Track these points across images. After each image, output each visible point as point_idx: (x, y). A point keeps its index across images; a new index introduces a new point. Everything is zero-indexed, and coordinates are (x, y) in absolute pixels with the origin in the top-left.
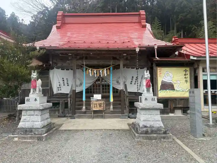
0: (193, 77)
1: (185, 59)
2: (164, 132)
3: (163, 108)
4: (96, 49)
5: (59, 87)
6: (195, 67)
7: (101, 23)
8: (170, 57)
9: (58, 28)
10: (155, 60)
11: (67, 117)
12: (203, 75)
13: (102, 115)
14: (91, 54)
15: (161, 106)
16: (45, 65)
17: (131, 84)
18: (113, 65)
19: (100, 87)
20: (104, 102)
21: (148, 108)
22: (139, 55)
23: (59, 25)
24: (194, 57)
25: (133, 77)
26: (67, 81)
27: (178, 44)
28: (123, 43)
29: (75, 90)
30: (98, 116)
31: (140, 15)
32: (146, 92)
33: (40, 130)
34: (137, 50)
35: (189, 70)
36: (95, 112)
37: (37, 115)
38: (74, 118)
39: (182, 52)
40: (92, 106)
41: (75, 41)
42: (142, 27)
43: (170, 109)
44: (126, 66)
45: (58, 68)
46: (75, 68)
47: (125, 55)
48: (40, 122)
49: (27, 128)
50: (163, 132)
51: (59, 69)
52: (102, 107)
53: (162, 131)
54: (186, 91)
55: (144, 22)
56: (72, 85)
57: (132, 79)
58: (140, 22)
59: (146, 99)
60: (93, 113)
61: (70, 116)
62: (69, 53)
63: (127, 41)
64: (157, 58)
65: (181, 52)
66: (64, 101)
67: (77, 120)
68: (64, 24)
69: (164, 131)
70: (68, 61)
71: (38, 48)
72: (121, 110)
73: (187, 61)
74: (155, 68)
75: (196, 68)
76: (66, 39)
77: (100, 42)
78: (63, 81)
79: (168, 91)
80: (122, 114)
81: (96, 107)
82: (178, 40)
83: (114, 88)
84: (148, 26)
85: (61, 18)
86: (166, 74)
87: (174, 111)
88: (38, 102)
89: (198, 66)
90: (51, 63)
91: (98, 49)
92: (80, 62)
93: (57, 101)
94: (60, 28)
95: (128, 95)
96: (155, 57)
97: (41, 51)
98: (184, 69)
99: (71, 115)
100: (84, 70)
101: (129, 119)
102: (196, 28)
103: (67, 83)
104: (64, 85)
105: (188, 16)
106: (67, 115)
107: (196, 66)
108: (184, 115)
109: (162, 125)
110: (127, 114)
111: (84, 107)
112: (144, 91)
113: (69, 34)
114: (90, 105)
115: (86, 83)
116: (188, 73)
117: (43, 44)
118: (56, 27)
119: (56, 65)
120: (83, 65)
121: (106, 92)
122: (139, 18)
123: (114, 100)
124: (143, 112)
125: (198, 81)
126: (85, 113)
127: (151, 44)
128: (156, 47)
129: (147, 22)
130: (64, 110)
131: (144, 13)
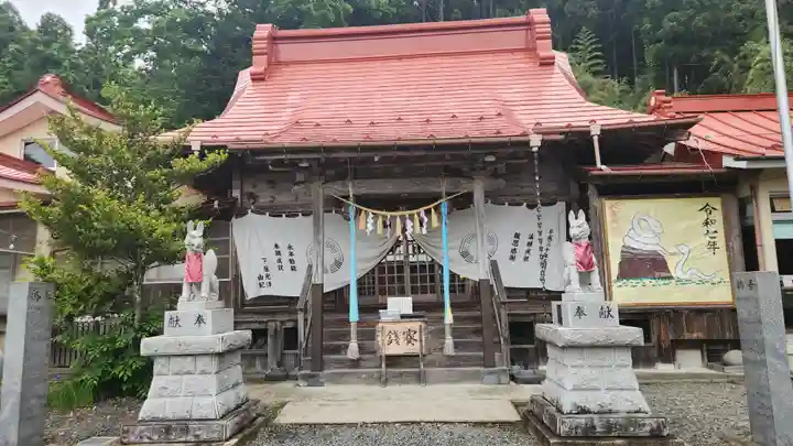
0: (736, 231)
1: (704, 168)
2: (652, 430)
3: (642, 344)
4: (392, 143)
5: (264, 274)
6: (741, 196)
7: (400, 58)
8: (646, 161)
9: (256, 78)
10: (595, 172)
11: (295, 378)
12: (775, 222)
13: (417, 370)
14: (376, 159)
15: (635, 334)
16: (216, 203)
17: (512, 258)
18: (448, 194)
19: (402, 272)
20: (423, 325)
21: (588, 342)
22: (541, 158)
23: (261, 69)
24: (738, 158)
25: (517, 236)
26: (291, 254)
27: (673, 118)
28: (481, 118)
29: (322, 285)
30: (401, 374)
31: (529, 24)
32: (578, 286)
33: (215, 425)
34: (535, 141)
35: (718, 207)
36: (393, 360)
37: (203, 373)
38: (322, 384)
39: (691, 143)
40: (379, 339)
41: (318, 121)
42: (542, 65)
43: (660, 346)
44: (494, 197)
45: (260, 211)
46: (321, 210)
47: (491, 159)
48: (214, 398)
49: (171, 417)
50: (648, 428)
51: (264, 214)
52: (417, 344)
53: (644, 425)
54: (715, 281)
55: (545, 49)
56: (310, 267)
57: (516, 242)
58: (530, 50)
59: (580, 312)
60: (383, 365)
61: (305, 377)
62: (301, 160)
63: (493, 112)
64: (604, 167)
65: (687, 143)
66: (282, 322)
67: (329, 388)
68: (275, 64)
69: (655, 426)
70: (296, 187)
71: (196, 147)
72: (482, 354)
73: (711, 173)
74: (595, 202)
75: (747, 197)
76: (286, 115)
77: (400, 119)
78: (278, 253)
79: (647, 281)
80: (485, 367)
81: (394, 342)
82: (669, 102)
83: (453, 276)
84: (562, 58)
85: (264, 46)
86: (635, 223)
87: (674, 354)
88: (208, 326)
89: (754, 189)
90: (236, 193)
91: (398, 143)
92: (335, 189)
93: (260, 322)
94: (263, 80)
95: (504, 298)
96: (595, 164)
97: (211, 157)
98: (700, 202)
99: (309, 372)
100: (352, 214)
101: (512, 383)
102: (726, 58)
103: (291, 261)
104: (281, 268)
105: (699, 21)
106: (296, 372)
107: (745, 192)
108: (711, 368)
109: (645, 406)
110: (505, 368)
111: (353, 345)
112: (569, 283)
113: (293, 98)
114: (372, 336)
115: (359, 260)
116: (718, 216)
117: (213, 134)
118: (252, 74)
119: (252, 201)
120: (347, 197)
121: (424, 291)
122: (527, 34)
123: (455, 318)
124: (571, 358)
125: (758, 243)
126: (355, 363)
127: (579, 121)
128: (595, 131)
129: (555, 48)
130: (283, 354)
131: (547, 18)
